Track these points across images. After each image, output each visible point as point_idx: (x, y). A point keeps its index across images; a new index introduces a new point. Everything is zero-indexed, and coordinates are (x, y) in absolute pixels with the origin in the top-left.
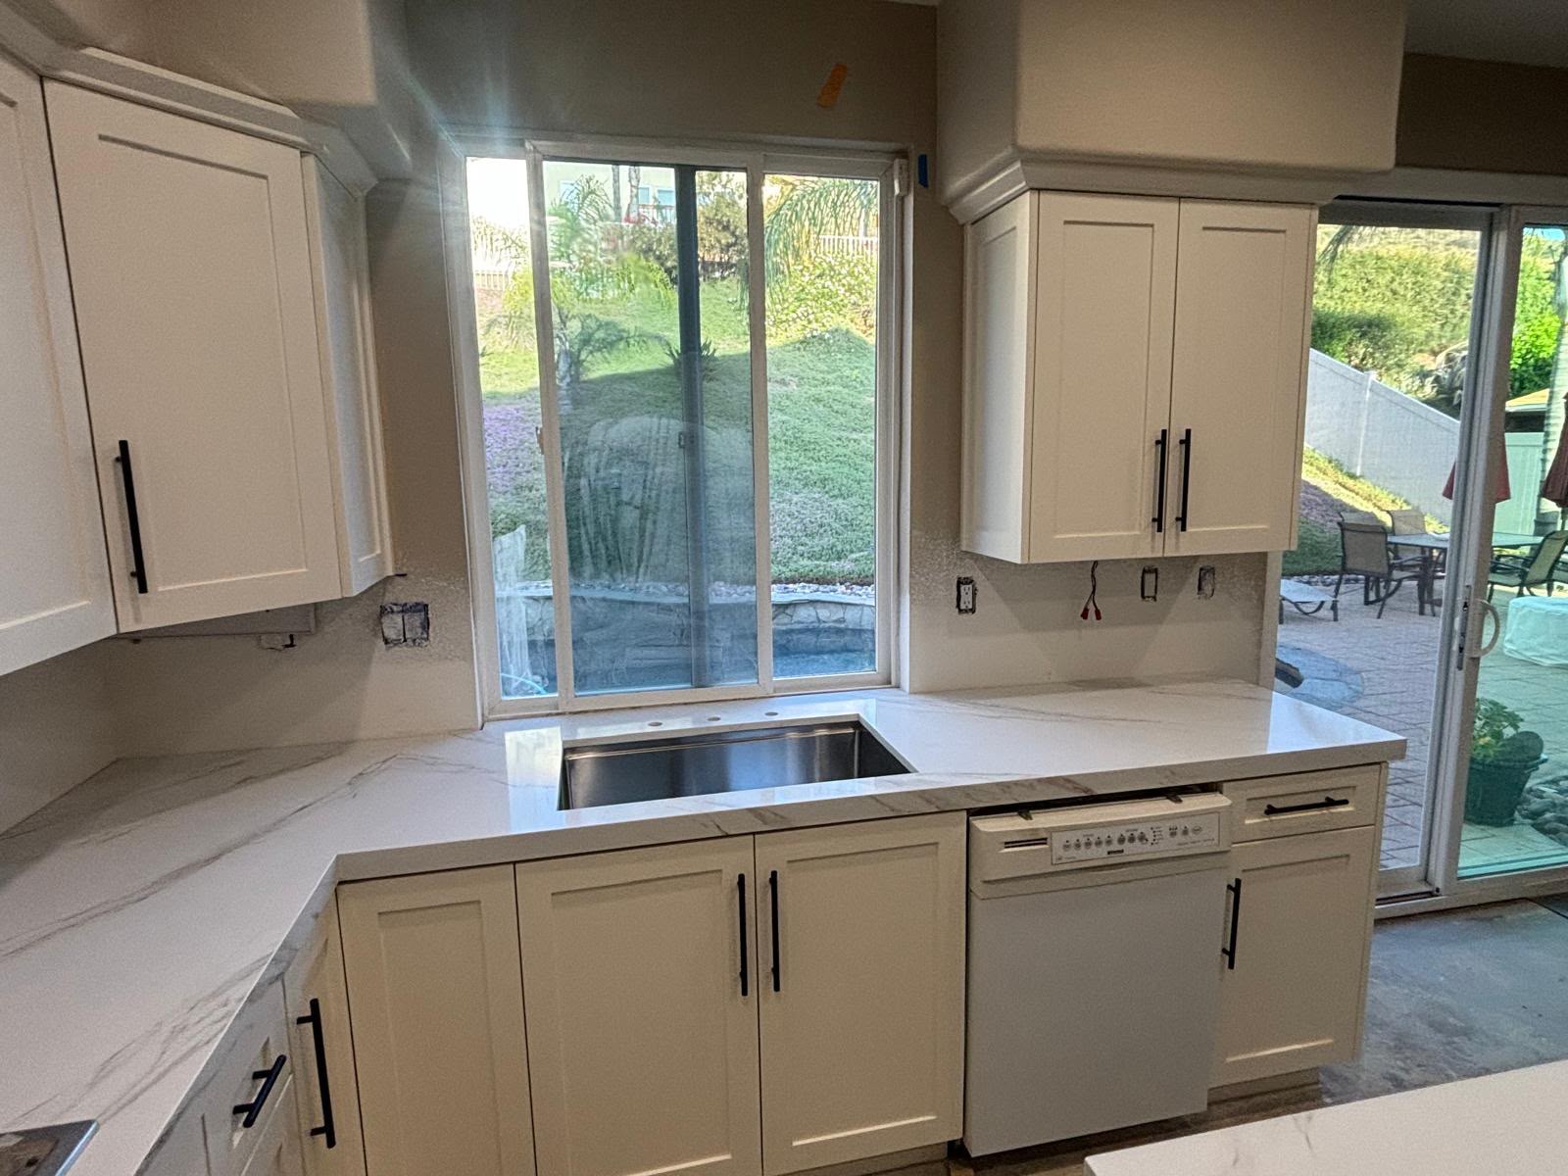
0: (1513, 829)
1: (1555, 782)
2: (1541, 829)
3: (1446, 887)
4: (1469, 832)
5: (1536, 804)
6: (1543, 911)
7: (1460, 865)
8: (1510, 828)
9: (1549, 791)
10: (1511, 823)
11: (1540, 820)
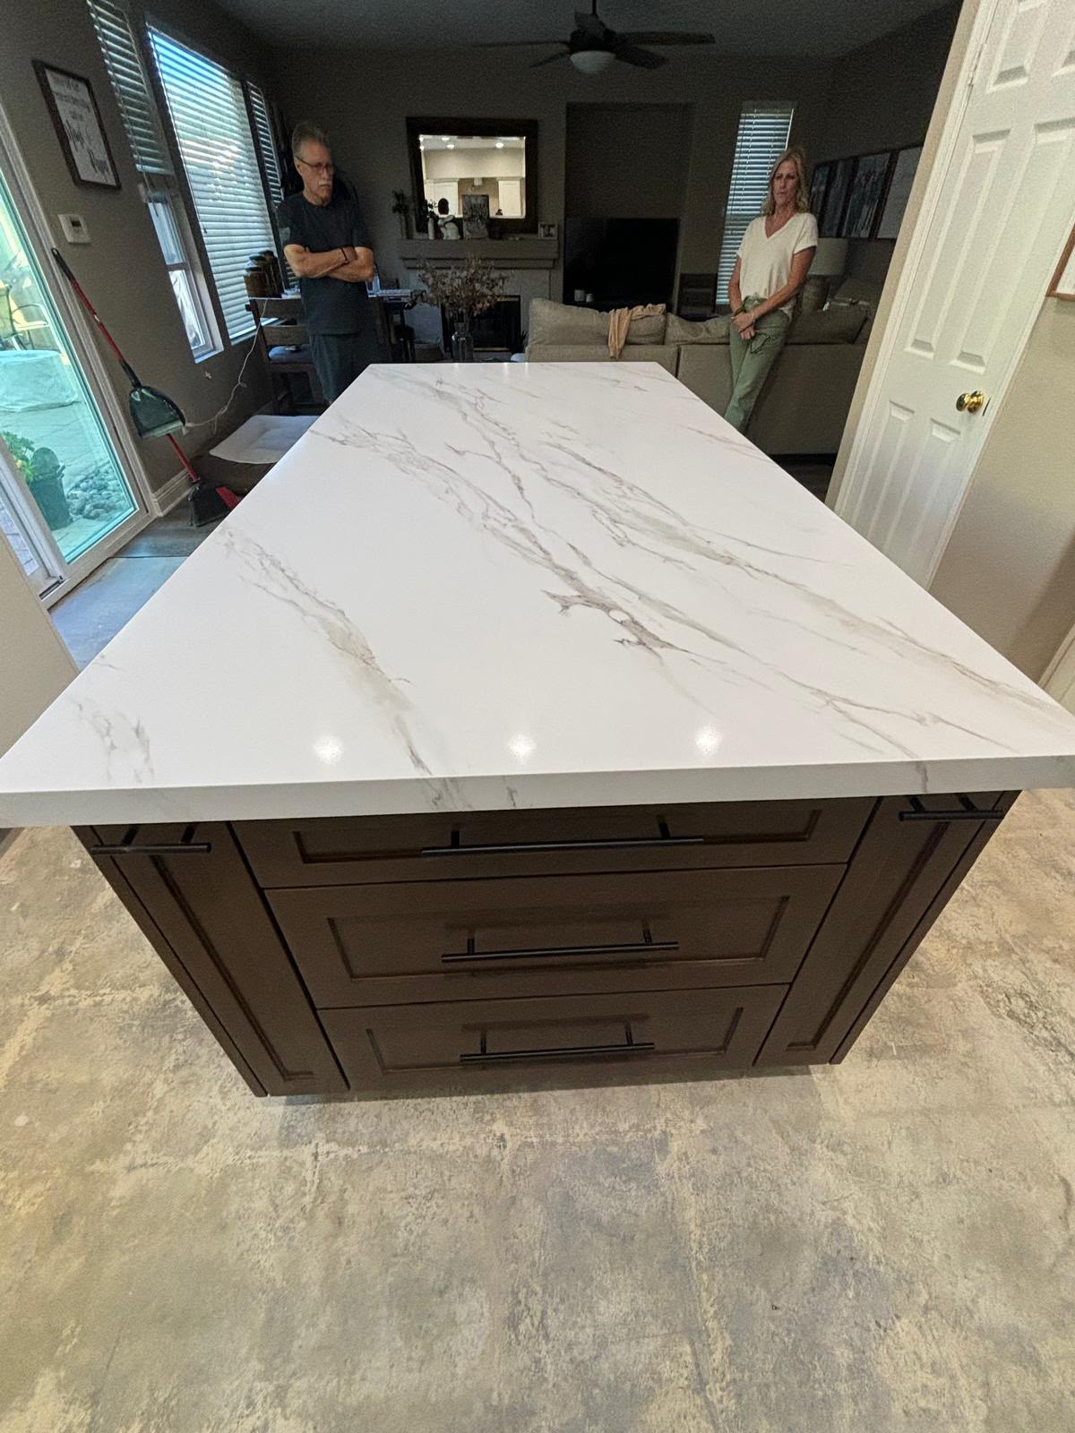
0: (75, 524)
1: (77, 486)
2: (88, 517)
3: (65, 573)
4: (56, 535)
5: (76, 504)
6: (121, 560)
7: (64, 554)
8: (72, 525)
9: (78, 492)
10: (71, 521)
11: (85, 512)
